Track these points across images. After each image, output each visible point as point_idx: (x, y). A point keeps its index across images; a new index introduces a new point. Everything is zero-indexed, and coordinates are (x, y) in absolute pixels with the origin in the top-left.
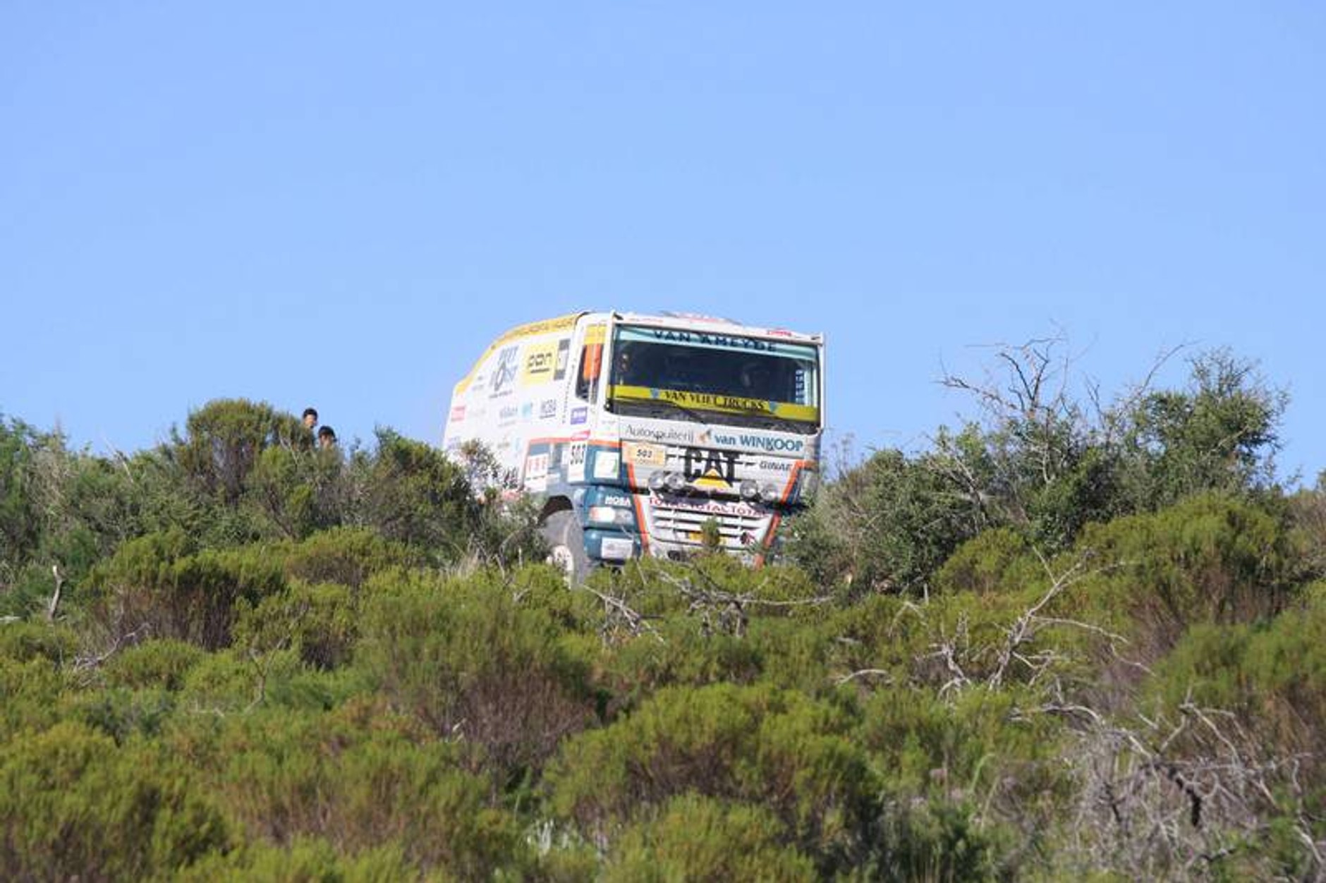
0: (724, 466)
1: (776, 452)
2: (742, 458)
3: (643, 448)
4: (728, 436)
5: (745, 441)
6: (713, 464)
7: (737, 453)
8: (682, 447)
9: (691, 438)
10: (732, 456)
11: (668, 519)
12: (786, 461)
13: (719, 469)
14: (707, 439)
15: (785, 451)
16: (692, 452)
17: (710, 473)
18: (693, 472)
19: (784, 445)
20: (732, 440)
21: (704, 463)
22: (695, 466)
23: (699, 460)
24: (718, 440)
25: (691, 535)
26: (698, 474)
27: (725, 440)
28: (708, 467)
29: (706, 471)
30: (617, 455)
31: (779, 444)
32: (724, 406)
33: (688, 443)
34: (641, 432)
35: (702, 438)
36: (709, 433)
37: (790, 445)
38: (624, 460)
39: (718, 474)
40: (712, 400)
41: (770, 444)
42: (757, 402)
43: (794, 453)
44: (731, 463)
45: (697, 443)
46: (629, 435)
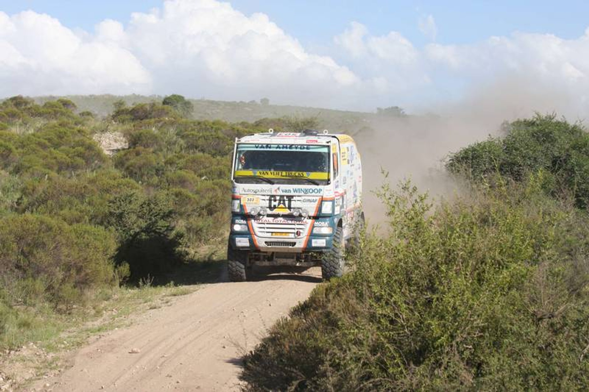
0: (287, 202)
1: (309, 194)
3: (250, 197)
4: (287, 189)
6: (282, 202)
7: (292, 197)
8: (268, 195)
9: (271, 191)
10: (290, 198)
11: (264, 228)
12: (315, 198)
13: (284, 204)
14: (278, 191)
15: (313, 194)
16: (272, 197)
17: (280, 206)
18: (272, 206)
19: (313, 191)
20: (290, 191)
21: (277, 202)
22: (273, 203)
23: (275, 200)
24: (283, 191)
25: (274, 234)
26: (275, 207)
28: (279, 204)
29: (279, 205)
30: (238, 202)
31: (311, 191)
32: (286, 176)
33: (269, 193)
34: (249, 190)
35: (276, 191)
36: (279, 189)
37: (316, 191)
38: (242, 203)
39: (283, 206)
40: (280, 174)
41: (306, 191)
42: (301, 173)
43: (318, 194)
44: (290, 201)
45: (274, 193)
46: (243, 193)
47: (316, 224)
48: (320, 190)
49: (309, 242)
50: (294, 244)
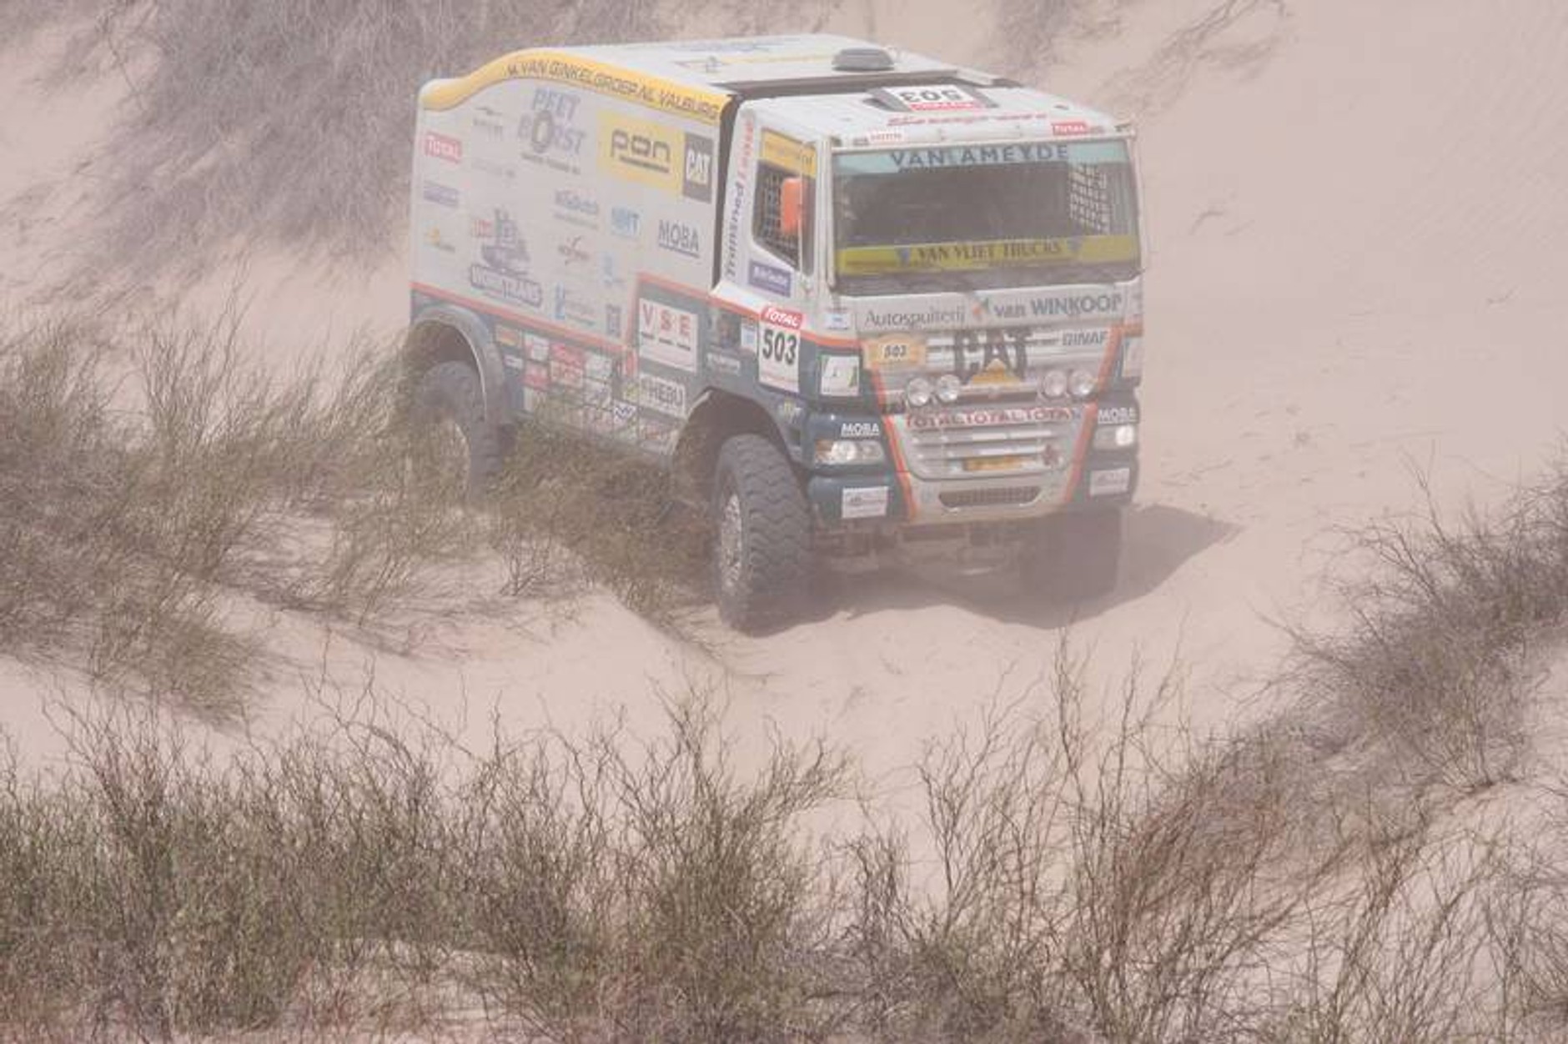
0: (1011, 352)
1: (1084, 316)
2: (1036, 336)
3: (893, 343)
4: (1014, 304)
5: (1038, 307)
6: (995, 352)
7: (1026, 330)
8: (947, 332)
9: (961, 316)
10: (1021, 334)
11: (937, 446)
13: (1004, 357)
14: (983, 314)
15: (1096, 314)
16: (963, 337)
17: (991, 366)
18: (966, 368)
19: (1095, 304)
20: (1021, 310)
21: (981, 353)
22: (971, 357)
23: (973, 348)
24: (999, 314)
25: (972, 464)
26: (974, 370)
27: (1008, 311)
28: (988, 358)
29: (986, 363)
30: (854, 361)
31: (1088, 304)
33: (957, 325)
34: (890, 318)
35: (977, 313)
36: (986, 304)
37: (1103, 304)
38: (868, 365)
39: (1004, 366)
40: (986, 250)
41: (1073, 304)
42: (1047, 242)
43: (1111, 313)
44: (1020, 346)
45: (970, 322)
46: (872, 327)
47: (1103, 415)
48: (1117, 298)
49: (1081, 480)
50: (1034, 491)
